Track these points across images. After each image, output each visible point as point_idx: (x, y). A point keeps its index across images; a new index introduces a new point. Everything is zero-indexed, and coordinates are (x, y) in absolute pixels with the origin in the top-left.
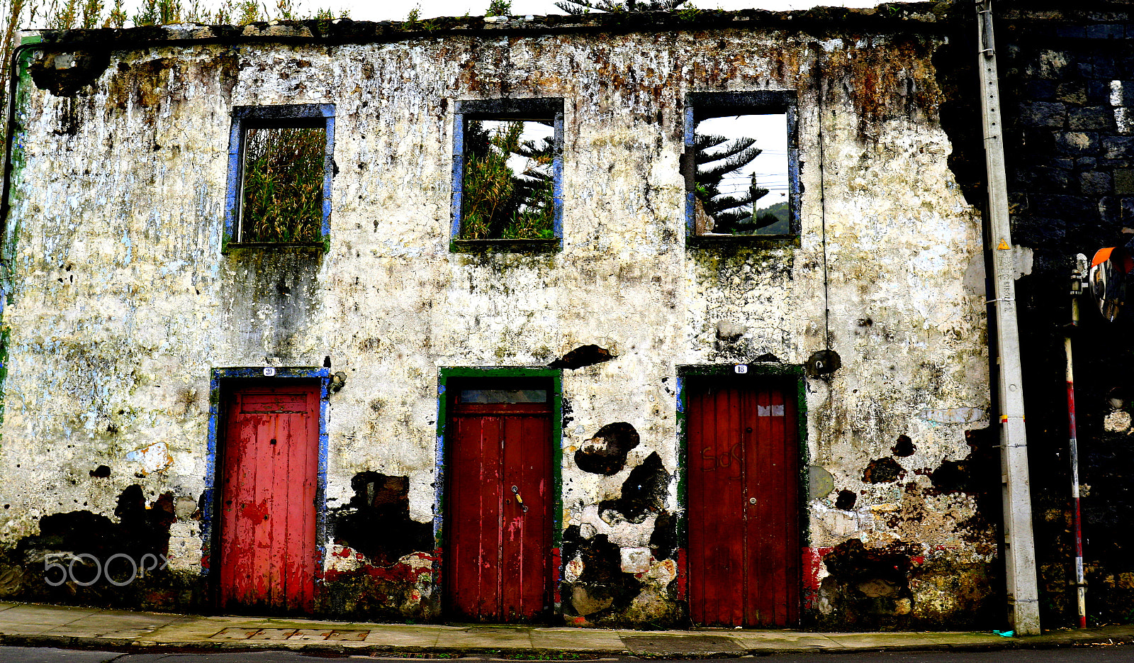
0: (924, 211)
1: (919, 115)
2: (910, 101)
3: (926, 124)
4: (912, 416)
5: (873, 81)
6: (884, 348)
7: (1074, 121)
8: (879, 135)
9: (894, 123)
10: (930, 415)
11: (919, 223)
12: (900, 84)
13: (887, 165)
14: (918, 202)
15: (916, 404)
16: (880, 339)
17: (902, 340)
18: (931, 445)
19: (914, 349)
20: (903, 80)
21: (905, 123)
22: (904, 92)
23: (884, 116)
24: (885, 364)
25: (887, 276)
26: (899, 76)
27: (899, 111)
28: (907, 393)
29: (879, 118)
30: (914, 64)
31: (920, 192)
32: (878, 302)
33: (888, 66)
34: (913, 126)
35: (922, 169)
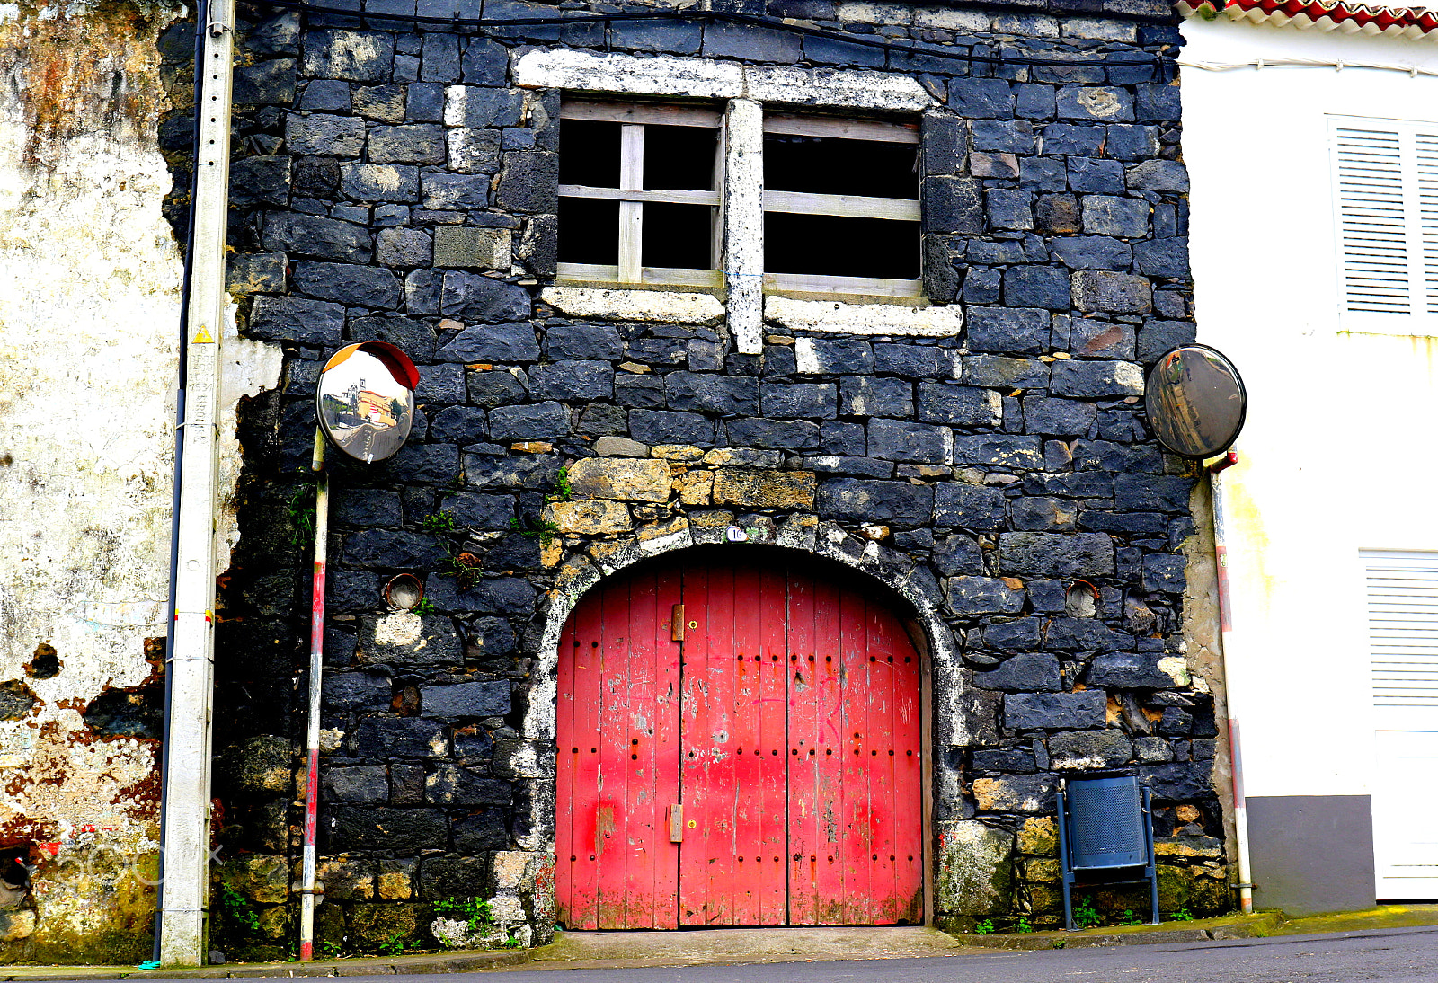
0: (117, 283)
1: (126, 129)
2: (114, 106)
3: (135, 144)
4: (62, 612)
5: (59, 73)
6: (28, 501)
7: (376, 149)
8: (58, 159)
9: (83, 142)
10: (90, 613)
11: (104, 303)
12: (101, 80)
13: (64, 208)
14: (107, 269)
15: (69, 593)
16: (24, 487)
17: (57, 491)
18: (89, 662)
19: (77, 505)
20: (106, 73)
21: (103, 141)
22: (106, 92)
23: (70, 131)
24: (28, 529)
25: (44, 387)
26: (101, 66)
27: (95, 122)
28: (58, 575)
29: (61, 133)
30: (129, 48)
31: (113, 252)
32: (26, 429)
33: (86, 50)
34: (114, 147)
35: (120, 216)
